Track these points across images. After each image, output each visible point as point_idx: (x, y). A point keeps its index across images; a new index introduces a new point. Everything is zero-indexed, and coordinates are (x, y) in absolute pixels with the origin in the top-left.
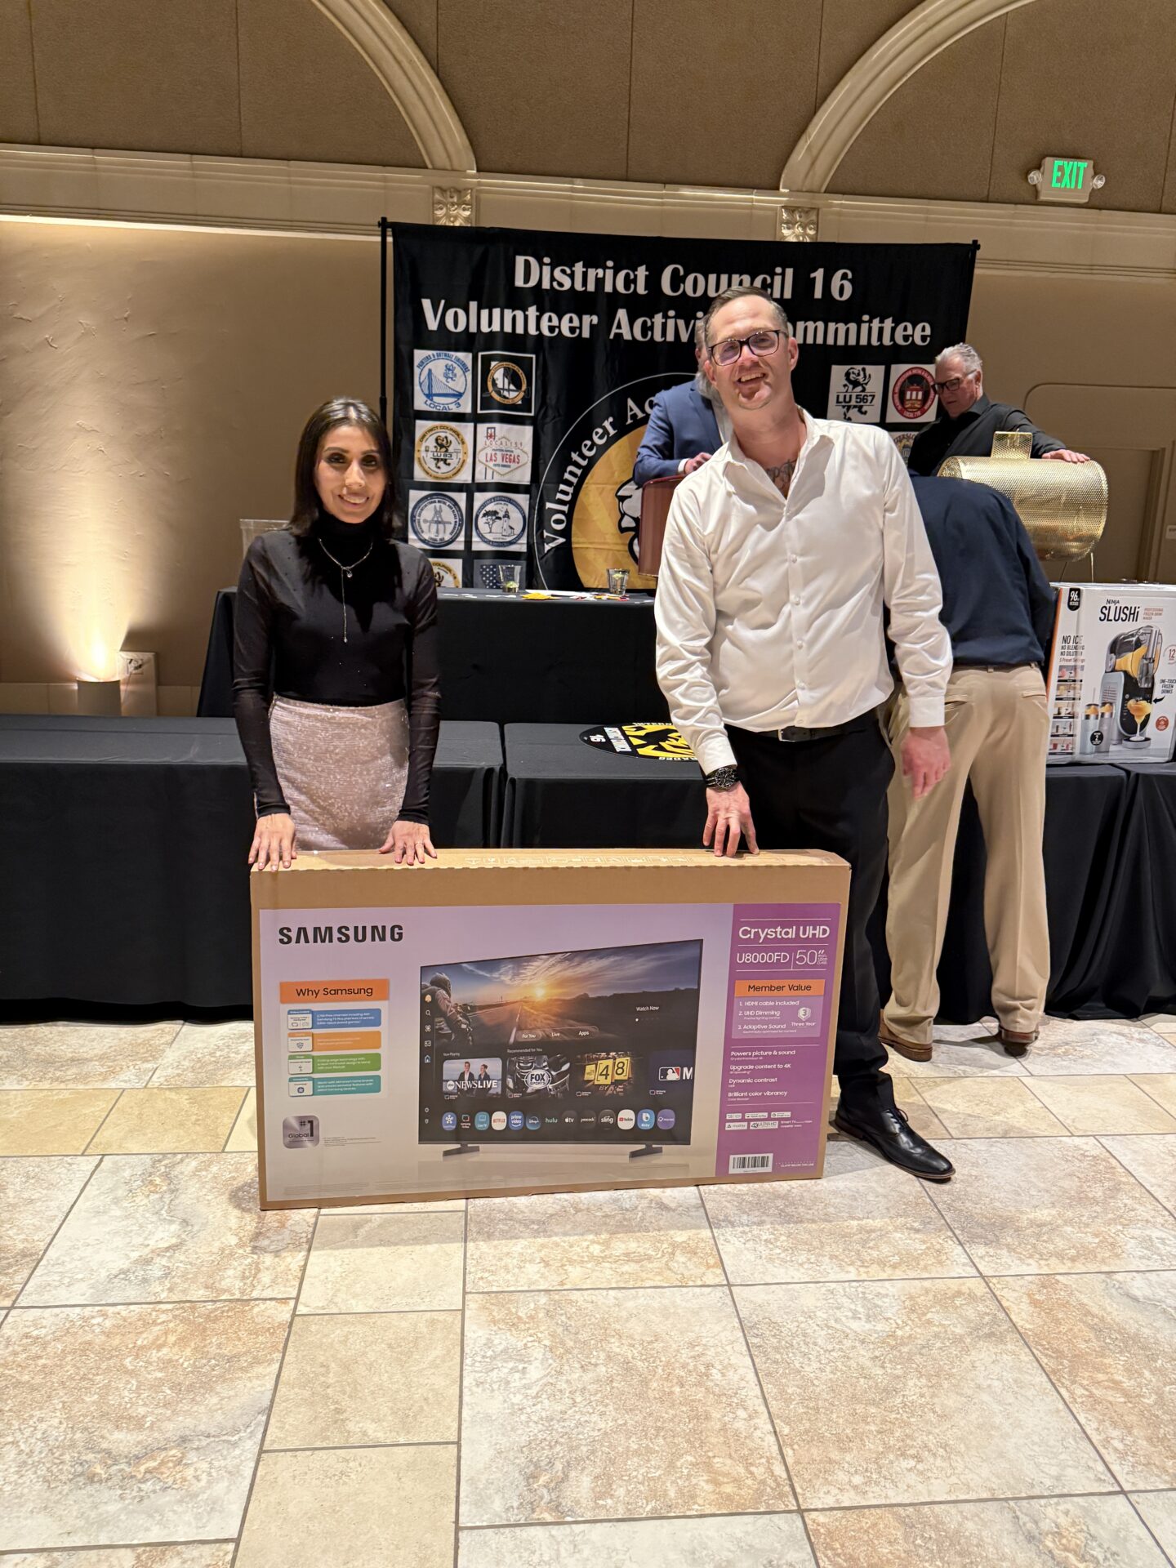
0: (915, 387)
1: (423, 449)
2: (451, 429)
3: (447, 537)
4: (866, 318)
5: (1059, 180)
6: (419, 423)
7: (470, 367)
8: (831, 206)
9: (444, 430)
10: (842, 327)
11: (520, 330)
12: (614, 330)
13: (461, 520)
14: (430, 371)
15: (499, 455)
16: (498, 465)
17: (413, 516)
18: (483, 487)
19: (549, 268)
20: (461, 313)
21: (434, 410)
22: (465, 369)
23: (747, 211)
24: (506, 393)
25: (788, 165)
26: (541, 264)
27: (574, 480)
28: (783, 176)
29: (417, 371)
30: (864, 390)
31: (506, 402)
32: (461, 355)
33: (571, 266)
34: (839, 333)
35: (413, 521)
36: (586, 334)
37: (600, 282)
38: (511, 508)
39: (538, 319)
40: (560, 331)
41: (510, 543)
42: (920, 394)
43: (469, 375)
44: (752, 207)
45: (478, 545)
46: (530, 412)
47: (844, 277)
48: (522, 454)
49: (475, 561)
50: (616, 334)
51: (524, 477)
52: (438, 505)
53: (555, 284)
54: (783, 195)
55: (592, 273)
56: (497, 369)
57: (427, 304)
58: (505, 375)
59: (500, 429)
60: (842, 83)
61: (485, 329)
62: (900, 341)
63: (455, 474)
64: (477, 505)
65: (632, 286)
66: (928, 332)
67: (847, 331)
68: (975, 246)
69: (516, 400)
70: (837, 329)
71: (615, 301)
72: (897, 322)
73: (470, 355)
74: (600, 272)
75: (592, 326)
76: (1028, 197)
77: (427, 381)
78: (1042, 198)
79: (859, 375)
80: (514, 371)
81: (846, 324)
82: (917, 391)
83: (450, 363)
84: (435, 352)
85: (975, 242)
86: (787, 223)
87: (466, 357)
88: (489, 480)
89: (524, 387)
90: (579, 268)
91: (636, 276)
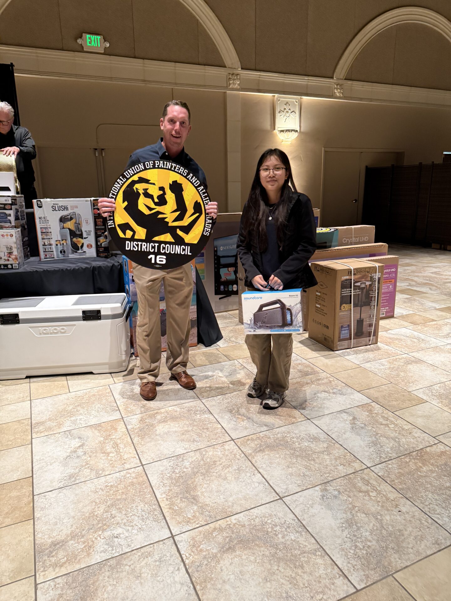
5: (90, 43)
76: (79, 49)
78: (85, 50)
85: (12, 64)
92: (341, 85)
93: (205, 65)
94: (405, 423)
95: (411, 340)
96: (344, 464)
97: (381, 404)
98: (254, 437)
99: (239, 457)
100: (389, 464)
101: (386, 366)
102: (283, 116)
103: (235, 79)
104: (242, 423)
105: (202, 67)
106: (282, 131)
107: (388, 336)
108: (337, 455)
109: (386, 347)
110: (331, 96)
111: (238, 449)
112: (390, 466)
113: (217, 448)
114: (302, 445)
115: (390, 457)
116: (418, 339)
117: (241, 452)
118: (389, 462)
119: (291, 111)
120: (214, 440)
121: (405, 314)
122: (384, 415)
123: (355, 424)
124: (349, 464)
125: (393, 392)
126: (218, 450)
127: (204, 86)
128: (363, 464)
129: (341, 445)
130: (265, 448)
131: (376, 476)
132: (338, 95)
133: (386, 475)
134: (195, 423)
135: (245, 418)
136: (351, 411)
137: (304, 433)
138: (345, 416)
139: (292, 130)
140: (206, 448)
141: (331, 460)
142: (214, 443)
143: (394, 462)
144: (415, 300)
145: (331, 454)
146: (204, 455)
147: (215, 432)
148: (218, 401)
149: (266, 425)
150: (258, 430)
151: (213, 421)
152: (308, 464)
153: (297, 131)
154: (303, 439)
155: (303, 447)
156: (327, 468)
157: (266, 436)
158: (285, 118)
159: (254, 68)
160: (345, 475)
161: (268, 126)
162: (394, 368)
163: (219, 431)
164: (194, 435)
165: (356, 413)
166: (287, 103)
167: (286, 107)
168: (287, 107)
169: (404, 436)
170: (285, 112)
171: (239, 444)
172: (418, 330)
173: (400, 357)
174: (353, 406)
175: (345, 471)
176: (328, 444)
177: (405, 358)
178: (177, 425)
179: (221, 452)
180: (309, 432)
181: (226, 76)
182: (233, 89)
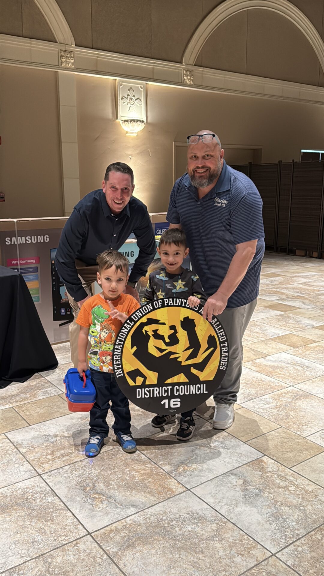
92: (191, 72)
93: (30, 37)
94: (307, 482)
95: (294, 368)
96: (242, 553)
97: (275, 458)
98: (119, 525)
99: (100, 560)
100: (298, 546)
101: (272, 405)
102: (126, 103)
103: (68, 57)
104: (100, 505)
105: (28, 40)
106: (127, 121)
107: (267, 363)
108: (231, 540)
109: (268, 378)
110: (181, 83)
111: (98, 548)
112: (300, 549)
113: (68, 550)
114: (184, 530)
115: (298, 535)
116: (302, 365)
117: (102, 553)
118: (298, 543)
119: (136, 98)
120: (64, 538)
121: (281, 335)
122: (280, 473)
123: (247, 490)
124: (249, 552)
125: (286, 440)
126: (70, 553)
127: (31, 63)
128: (265, 550)
129: (235, 524)
130: (135, 541)
131: (285, 566)
132: (188, 82)
133: (296, 563)
134: (35, 513)
135: (104, 498)
136: (240, 472)
137: (184, 511)
138: (233, 479)
139: (138, 121)
140: (52, 552)
141: (224, 550)
142: (64, 543)
143: (303, 542)
144: (289, 317)
145: (223, 539)
146: (50, 563)
147: (64, 524)
148: (65, 475)
149: (133, 506)
150: (124, 514)
151: (60, 507)
152: (195, 560)
153: (143, 122)
154: (185, 521)
155: (186, 534)
156: (221, 562)
157: (135, 521)
158: (129, 105)
159: (90, 45)
160: (245, 570)
162: (281, 405)
163: (69, 521)
164: (33, 532)
165: (246, 474)
166: (131, 88)
167: (129, 94)
168: (131, 94)
169: (309, 501)
170: (129, 99)
171: (98, 539)
172: (300, 354)
173: (285, 390)
174: (241, 465)
175: (245, 563)
176: (217, 524)
177: (292, 392)
178: (8, 519)
179: (74, 555)
180: (191, 509)
181: (57, 52)
182: (66, 69)
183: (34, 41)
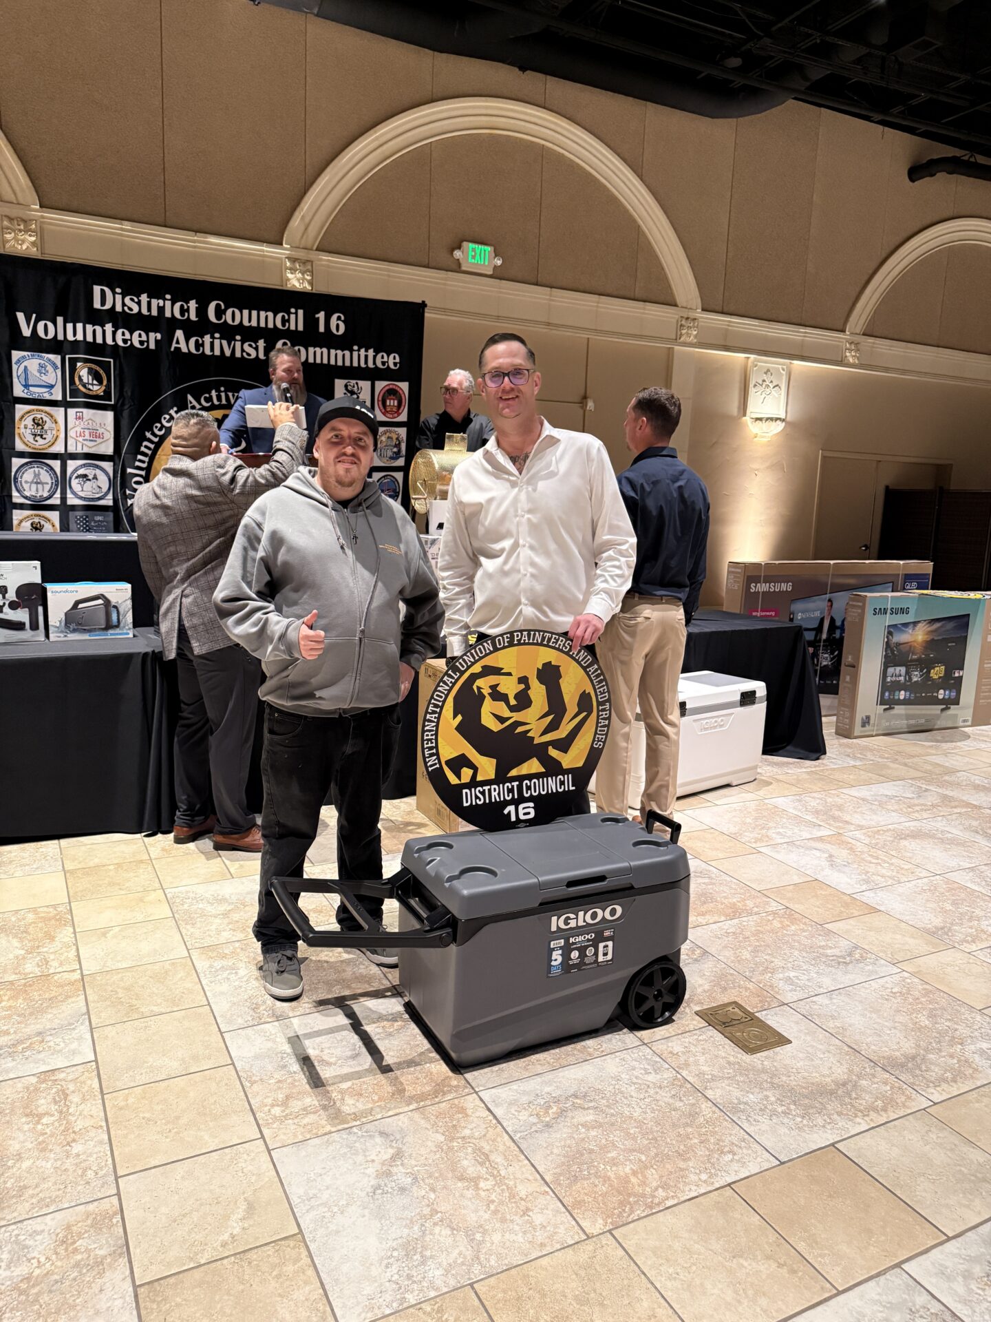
0: (392, 397)
1: (22, 426)
2: (46, 412)
3: (46, 494)
4: (356, 348)
5: (474, 257)
6: (17, 406)
7: (59, 366)
8: (321, 260)
9: (41, 412)
10: (340, 353)
11: (99, 340)
12: (174, 345)
13: (57, 481)
14: (26, 367)
15: (87, 432)
16: (87, 440)
17: (16, 478)
18: (74, 456)
19: (120, 296)
20: (50, 325)
21: (31, 397)
22: (55, 367)
23: (260, 258)
24: (90, 387)
25: (288, 228)
26: (114, 293)
27: (149, 452)
28: (285, 235)
29: (14, 367)
30: (358, 397)
31: (91, 393)
32: (51, 356)
33: (138, 296)
34: (338, 357)
35: (16, 482)
36: (152, 346)
37: (161, 310)
38: (98, 472)
39: (114, 333)
40: (132, 343)
41: (99, 499)
42: (396, 402)
43: (59, 372)
44: (264, 256)
45: (72, 500)
46: (111, 401)
47: (339, 318)
48: (105, 432)
49: (71, 513)
50: (175, 348)
51: (109, 449)
52: (36, 469)
53: (126, 308)
54: (286, 249)
55: (154, 302)
56: (83, 368)
57: (20, 316)
58: (89, 373)
59: (87, 413)
60: (323, 175)
61: (70, 337)
62: (380, 365)
63: (50, 446)
64: (69, 470)
65: (186, 314)
66: (398, 360)
67: (344, 355)
68: (423, 305)
69: (99, 392)
70: (336, 355)
71: (173, 324)
72: (377, 352)
73: (59, 357)
74: (161, 302)
75: (157, 341)
76: (454, 267)
77: (23, 374)
78: (464, 268)
79: (354, 387)
80: (96, 371)
81: (343, 351)
82: (394, 400)
83: (43, 362)
84: (29, 353)
85: (423, 302)
86: (290, 269)
87: (56, 359)
88: (79, 450)
89: (105, 382)
90: (144, 298)
91: (188, 307)
92: (856, 344)
93: (645, 301)
102: (760, 393)
103: (691, 327)
105: (641, 304)
106: (760, 419)
110: (840, 362)
119: (775, 384)
127: (641, 337)
132: (851, 360)
139: (777, 419)
153: (782, 420)
158: (764, 395)
159: (720, 310)
161: (734, 409)
166: (768, 370)
167: (765, 378)
168: (768, 378)
170: (764, 386)
181: (675, 321)
182: (685, 344)
183: (649, 306)
